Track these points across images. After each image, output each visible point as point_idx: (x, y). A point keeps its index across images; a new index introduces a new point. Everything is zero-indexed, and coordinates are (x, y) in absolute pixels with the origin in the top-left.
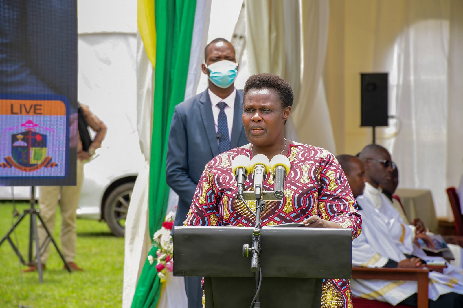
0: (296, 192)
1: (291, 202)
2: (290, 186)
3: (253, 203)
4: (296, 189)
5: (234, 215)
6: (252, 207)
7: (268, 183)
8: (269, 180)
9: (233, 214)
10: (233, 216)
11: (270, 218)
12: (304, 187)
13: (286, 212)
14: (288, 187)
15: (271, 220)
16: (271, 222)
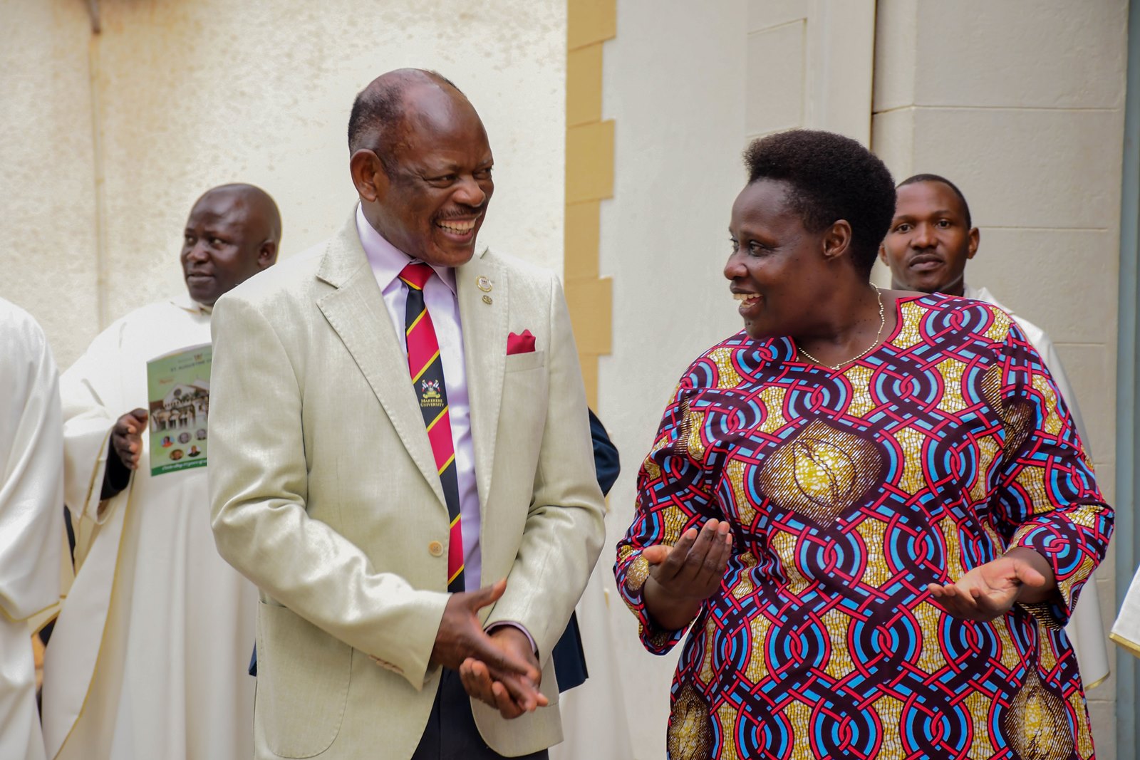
0: (930, 436)
1: (918, 463)
2: (911, 420)
3: (816, 471)
4: (929, 427)
5: (765, 509)
6: (812, 484)
7: (849, 413)
8: (853, 405)
9: (764, 506)
10: (764, 512)
11: (867, 511)
12: (951, 421)
13: (908, 492)
14: (907, 423)
15: (868, 516)
16: (870, 521)
